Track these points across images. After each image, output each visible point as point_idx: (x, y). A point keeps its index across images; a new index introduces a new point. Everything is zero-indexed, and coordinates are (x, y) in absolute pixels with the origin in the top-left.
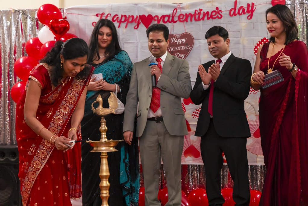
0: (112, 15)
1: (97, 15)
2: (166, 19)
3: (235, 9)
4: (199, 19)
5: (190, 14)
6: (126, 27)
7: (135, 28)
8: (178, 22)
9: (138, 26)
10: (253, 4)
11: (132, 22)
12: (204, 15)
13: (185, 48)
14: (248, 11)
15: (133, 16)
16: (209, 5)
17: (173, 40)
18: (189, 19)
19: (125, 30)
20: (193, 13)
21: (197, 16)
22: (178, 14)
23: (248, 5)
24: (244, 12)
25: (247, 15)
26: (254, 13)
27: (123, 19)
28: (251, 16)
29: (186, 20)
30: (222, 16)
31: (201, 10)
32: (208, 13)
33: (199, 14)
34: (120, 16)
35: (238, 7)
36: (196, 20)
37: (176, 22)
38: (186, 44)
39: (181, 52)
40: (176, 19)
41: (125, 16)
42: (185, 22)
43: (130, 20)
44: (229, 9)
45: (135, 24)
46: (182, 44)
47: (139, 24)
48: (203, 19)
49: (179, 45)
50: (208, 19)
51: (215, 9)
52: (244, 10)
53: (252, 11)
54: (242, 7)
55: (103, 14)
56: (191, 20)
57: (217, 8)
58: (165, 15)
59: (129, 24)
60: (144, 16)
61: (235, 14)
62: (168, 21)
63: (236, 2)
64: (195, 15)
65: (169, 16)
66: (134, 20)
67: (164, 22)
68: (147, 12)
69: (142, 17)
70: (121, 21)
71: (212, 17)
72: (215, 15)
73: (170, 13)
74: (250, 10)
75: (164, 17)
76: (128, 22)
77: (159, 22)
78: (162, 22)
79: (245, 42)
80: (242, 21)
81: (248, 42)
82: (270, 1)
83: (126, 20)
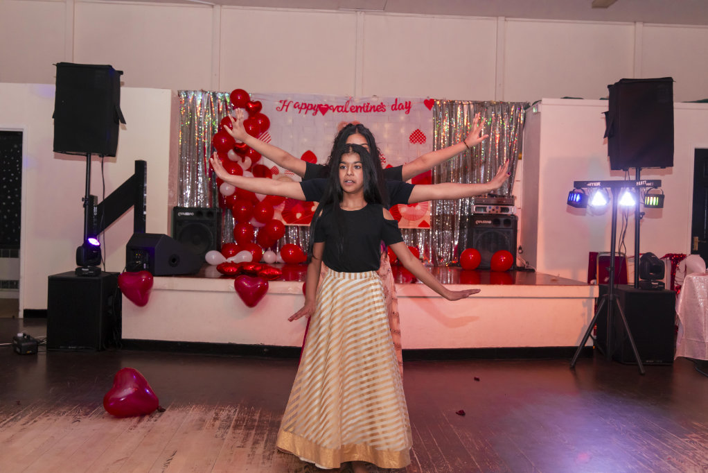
0: (295, 102)
1: (281, 101)
2: (340, 109)
3: (396, 105)
4: (367, 111)
5: (360, 107)
6: (306, 113)
7: (313, 114)
8: (350, 113)
9: (316, 113)
10: (410, 102)
11: (311, 109)
12: (372, 107)
14: (406, 108)
15: (312, 105)
16: (375, 99)
18: (359, 110)
19: (304, 116)
20: (362, 105)
21: (365, 109)
22: (350, 105)
23: (406, 103)
24: (403, 108)
25: (405, 110)
26: (411, 110)
27: (304, 106)
28: (409, 111)
29: (357, 111)
30: (385, 110)
31: (369, 104)
32: (374, 106)
33: (367, 107)
34: (300, 104)
35: (398, 104)
36: (364, 111)
37: (347, 112)
40: (348, 109)
41: (305, 104)
42: (355, 113)
43: (310, 107)
44: (391, 104)
45: (313, 111)
47: (317, 111)
48: (370, 111)
50: (374, 111)
51: (379, 104)
52: (403, 106)
53: (409, 108)
54: (401, 104)
55: (285, 102)
56: (361, 111)
57: (382, 103)
58: (339, 105)
59: (308, 111)
60: (321, 105)
61: (395, 109)
62: (342, 110)
63: (396, 100)
64: (364, 107)
65: (342, 107)
66: (313, 108)
67: (338, 111)
68: (324, 102)
69: (320, 106)
70: (301, 108)
71: (377, 110)
72: (380, 108)
73: (343, 104)
74: (408, 107)
75: (338, 107)
76: (308, 109)
77: (334, 111)
78: (336, 111)
79: (402, 131)
80: (402, 115)
81: (405, 132)
82: (423, 101)
83: (307, 107)
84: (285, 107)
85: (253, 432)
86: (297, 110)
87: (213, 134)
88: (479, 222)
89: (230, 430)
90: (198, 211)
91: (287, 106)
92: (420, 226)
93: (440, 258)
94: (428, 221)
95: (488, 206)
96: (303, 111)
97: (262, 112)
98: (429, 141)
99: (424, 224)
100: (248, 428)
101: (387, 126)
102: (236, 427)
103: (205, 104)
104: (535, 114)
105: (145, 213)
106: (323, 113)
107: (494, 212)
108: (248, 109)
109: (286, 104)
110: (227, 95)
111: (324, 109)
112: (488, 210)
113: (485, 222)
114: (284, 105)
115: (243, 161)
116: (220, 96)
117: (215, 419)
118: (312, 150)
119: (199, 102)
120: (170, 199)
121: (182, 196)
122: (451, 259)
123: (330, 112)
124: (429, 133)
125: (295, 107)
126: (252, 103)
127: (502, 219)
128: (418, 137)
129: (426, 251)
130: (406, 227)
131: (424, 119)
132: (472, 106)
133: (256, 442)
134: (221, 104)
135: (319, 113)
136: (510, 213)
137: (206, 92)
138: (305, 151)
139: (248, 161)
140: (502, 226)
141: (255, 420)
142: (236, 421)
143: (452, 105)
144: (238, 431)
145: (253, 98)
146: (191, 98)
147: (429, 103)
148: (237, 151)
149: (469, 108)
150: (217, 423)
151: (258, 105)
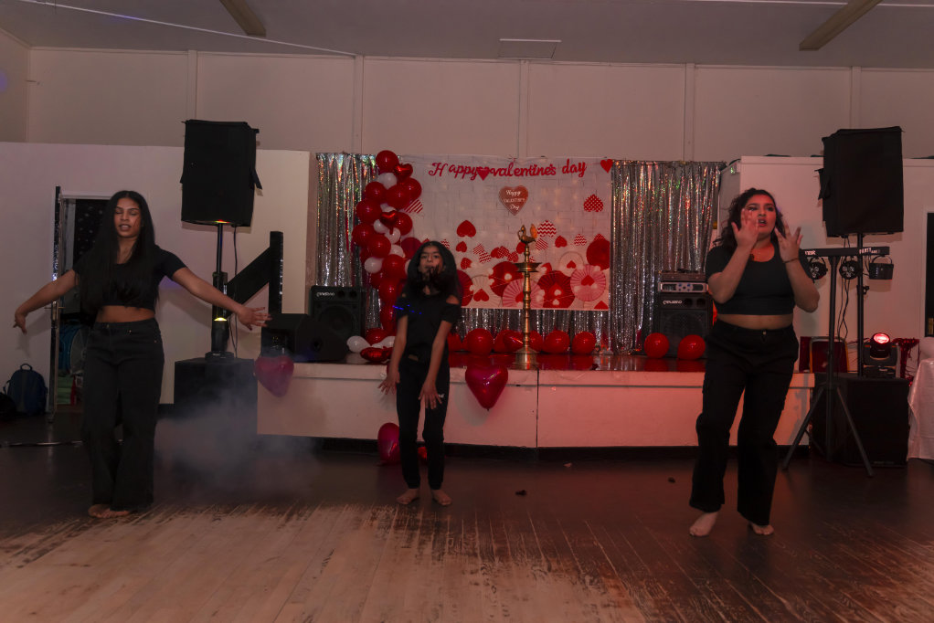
0: (450, 165)
1: (434, 164)
3: (567, 167)
4: (534, 174)
5: (526, 169)
6: (463, 177)
7: (471, 179)
8: (514, 176)
9: (475, 177)
10: (584, 164)
11: (469, 173)
12: (539, 170)
13: (520, 200)
14: (579, 170)
15: (470, 168)
16: (543, 160)
17: (509, 192)
18: (524, 173)
19: (461, 180)
20: (528, 168)
21: (532, 171)
22: (514, 168)
23: (580, 164)
24: (576, 171)
25: (579, 173)
26: (585, 172)
27: (460, 170)
28: (582, 174)
29: (522, 174)
30: (555, 173)
31: (536, 166)
32: (542, 169)
33: (534, 169)
34: (457, 167)
35: (570, 165)
36: (531, 175)
37: (511, 175)
38: (521, 196)
39: (516, 204)
40: (512, 172)
41: (462, 167)
42: (520, 177)
43: (467, 171)
44: (562, 166)
45: (470, 175)
46: (517, 197)
47: (476, 175)
48: (538, 174)
49: (514, 197)
50: (542, 174)
51: (548, 166)
52: (576, 168)
53: (583, 170)
54: (574, 165)
55: (439, 164)
57: (551, 165)
58: (501, 167)
59: (466, 175)
60: (481, 168)
61: (567, 172)
62: (504, 173)
63: (568, 160)
64: (530, 170)
65: (505, 170)
66: (471, 171)
67: (500, 175)
68: (484, 164)
69: (479, 169)
70: (457, 172)
71: (546, 173)
72: (550, 170)
73: (507, 167)
74: (581, 169)
75: (500, 170)
76: (465, 173)
77: (495, 174)
78: (498, 175)
79: (575, 197)
80: (574, 179)
81: (579, 199)
82: (600, 161)
83: (464, 170)
84: (439, 171)
85: (418, 532)
86: (453, 174)
87: (356, 203)
88: (668, 302)
89: (391, 530)
90: (340, 292)
91: (442, 170)
92: (596, 307)
93: (621, 345)
94: (607, 303)
95: (678, 284)
96: (460, 175)
97: (412, 176)
98: (607, 208)
99: (601, 305)
100: (412, 528)
101: (557, 191)
102: (398, 527)
103: (347, 168)
104: (733, 174)
105: (281, 293)
106: (483, 178)
107: (686, 291)
108: (396, 174)
109: (440, 167)
110: (371, 158)
111: (483, 173)
112: (678, 287)
113: (674, 302)
114: (437, 169)
115: (391, 233)
116: (364, 158)
117: (373, 519)
118: (469, 220)
119: (340, 165)
120: (308, 277)
121: (320, 274)
122: (633, 347)
123: (490, 176)
124: (606, 198)
125: (450, 171)
126: (402, 166)
127: (695, 299)
128: (593, 204)
129: (604, 336)
130: (580, 310)
131: (601, 184)
132: (657, 167)
133: (422, 543)
134: (366, 168)
135: (478, 176)
136: (703, 291)
137: (348, 155)
138: (461, 221)
139: (396, 233)
140: (694, 306)
141: (418, 521)
142: (397, 521)
143: (633, 167)
144: (401, 531)
145: (402, 161)
146: (331, 161)
147: (607, 165)
148: (384, 222)
149: (654, 170)
150: (376, 523)
151: (408, 169)
